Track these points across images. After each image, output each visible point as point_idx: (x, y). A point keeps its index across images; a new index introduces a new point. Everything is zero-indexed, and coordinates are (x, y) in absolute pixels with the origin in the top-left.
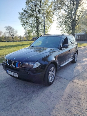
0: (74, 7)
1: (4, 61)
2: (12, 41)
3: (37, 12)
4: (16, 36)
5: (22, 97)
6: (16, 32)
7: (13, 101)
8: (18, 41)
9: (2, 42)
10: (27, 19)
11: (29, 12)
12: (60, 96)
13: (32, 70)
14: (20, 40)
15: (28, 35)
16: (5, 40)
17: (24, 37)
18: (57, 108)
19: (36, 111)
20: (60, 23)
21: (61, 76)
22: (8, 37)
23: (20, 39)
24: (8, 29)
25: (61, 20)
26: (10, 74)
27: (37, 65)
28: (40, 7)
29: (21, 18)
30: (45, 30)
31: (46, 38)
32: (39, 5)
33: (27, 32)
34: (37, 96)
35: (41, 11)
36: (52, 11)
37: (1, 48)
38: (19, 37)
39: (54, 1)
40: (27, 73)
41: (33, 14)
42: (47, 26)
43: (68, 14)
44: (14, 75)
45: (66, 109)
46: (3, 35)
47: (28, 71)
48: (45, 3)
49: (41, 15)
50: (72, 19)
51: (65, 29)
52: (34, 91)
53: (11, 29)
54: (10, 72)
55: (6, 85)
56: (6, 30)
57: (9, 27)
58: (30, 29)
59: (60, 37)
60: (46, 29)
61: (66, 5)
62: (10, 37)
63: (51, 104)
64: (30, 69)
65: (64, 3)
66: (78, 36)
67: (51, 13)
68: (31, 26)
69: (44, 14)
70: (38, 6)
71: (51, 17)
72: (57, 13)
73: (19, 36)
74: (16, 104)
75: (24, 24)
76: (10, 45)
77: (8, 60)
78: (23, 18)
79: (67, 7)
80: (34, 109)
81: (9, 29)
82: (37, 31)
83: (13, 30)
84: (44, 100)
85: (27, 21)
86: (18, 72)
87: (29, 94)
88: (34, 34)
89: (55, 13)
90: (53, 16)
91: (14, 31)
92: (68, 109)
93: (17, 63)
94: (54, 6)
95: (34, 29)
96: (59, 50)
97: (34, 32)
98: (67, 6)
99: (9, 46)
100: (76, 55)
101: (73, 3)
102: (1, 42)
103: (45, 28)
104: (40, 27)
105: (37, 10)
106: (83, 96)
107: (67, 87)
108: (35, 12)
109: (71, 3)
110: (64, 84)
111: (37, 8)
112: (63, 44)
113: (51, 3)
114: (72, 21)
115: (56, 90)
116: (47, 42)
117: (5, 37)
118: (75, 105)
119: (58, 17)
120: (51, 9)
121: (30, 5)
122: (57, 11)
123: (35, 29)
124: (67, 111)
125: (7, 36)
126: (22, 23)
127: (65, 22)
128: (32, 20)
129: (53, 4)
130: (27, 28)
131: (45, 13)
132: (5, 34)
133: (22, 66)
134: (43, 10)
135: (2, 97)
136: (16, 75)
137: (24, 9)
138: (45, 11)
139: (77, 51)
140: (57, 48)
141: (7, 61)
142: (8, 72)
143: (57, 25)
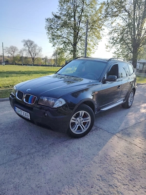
0: (139, 15)
1: (12, 93)
2: (31, 65)
3: (76, 18)
4: (39, 56)
5: (34, 150)
6: (40, 50)
7: (20, 154)
8: (42, 66)
9: (16, 64)
10: (58, 30)
11: (64, 18)
12: (93, 156)
13: (52, 110)
14: (44, 64)
15: (58, 56)
16: (20, 63)
17: (51, 60)
18: (85, 173)
19: (52, 172)
20: (112, 41)
21: (101, 126)
22: (26, 58)
23: (46, 63)
24: (27, 44)
25: (116, 35)
26: (20, 113)
27: (60, 103)
28: (82, 11)
29: (50, 28)
30: (86, 49)
31: (83, 63)
32: (81, 7)
33: (57, 51)
34: (56, 151)
35: (83, 18)
36: (101, 19)
37: (13, 75)
38: (43, 59)
39: (106, 2)
40: (45, 113)
41: (69, 22)
42: (92, 43)
43: (129, 25)
44: (24, 116)
45: (98, 175)
46: (19, 53)
47: (46, 110)
48: (91, 5)
49: (82, 25)
50: (134, 35)
51: (121, 50)
52: (53, 144)
53: (31, 44)
54: (20, 110)
55: (12, 131)
56: (24, 45)
57: (29, 41)
58: (61, 46)
59: (106, 62)
60: (89, 49)
61: (126, 11)
62: (30, 58)
63: (77, 166)
64: (49, 108)
65: (123, 7)
66: (142, 65)
67: (100, 22)
68: (65, 42)
69: (87, 23)
70: (79, 9)
71: (98, 29)
72: (110, 22)
73: (44, 57)
74: (24, 159)
75: (54, 38)
76: (27, 70)
77: (19, 92)
78: (52, 28)
79: (127, 14)
80: (48, 169)
81: (29, 44)
82: (74, 51)
83: (35, 46)
84: (67, 159)
85: (59, 33)
86: (30, 112)
87: (45, 147)
88: (67, 55)
89: (106, 23)
90: (103, 27)
91: (37, 48)
92: (101, 176)
93: (31, 97)
94: (106, 10)
95: (68, 48)
96: (101, 83)
97: (69, 52)
98: (128, 12)
99: (25, 71)
100: (131, 95)
101: (139, 7)
102: (14, 66)
103: (88, 46)
104: (80, 45)
105: (77, 15)
106: (130, 160)
107: (108, 143)
108: (73, 19)
109: (135, 8)
110: (104, 140)
111: (76, 12)
112: (108, 74)
113: (100, 5)
114: (134, 38)
115: (89, 146)
116: (84, 70)
117: (22, 57)
118: (114, 172)
119: (111, 29)
120: (100, 15)
121: (65, 8)
122: (110, 19)
123: (71, 47)
124: (100, 178)
125: (24, 55)
126: (50, 36)
127: (122, 39)
128: (67, 31)
129: (105, 7)
130: (58, 44)
131: (90, 21)
132: (21, 52)
133: (37, 102)
134: (86, 16)
135: (4, 147)
136: (28, 116)
137: (55, 13)
138: (89, 19)
139: (134, 90)
140: (98, 80)
141: (17, 93)
142: (16, 110)
143: (107, 44)
